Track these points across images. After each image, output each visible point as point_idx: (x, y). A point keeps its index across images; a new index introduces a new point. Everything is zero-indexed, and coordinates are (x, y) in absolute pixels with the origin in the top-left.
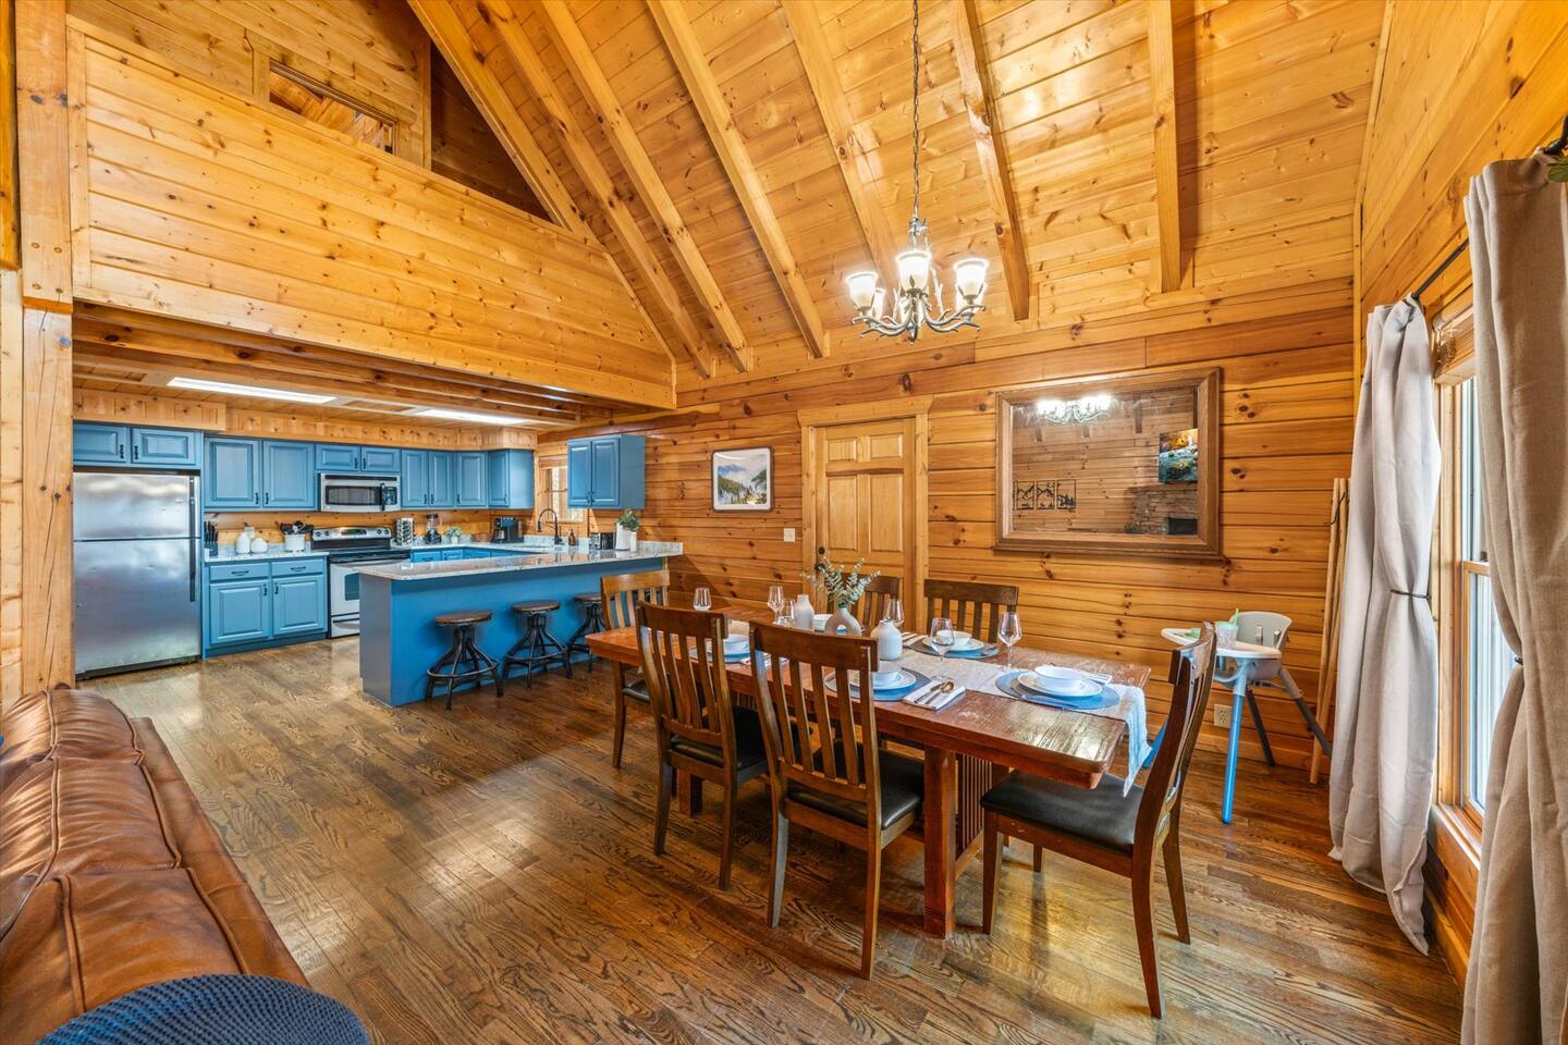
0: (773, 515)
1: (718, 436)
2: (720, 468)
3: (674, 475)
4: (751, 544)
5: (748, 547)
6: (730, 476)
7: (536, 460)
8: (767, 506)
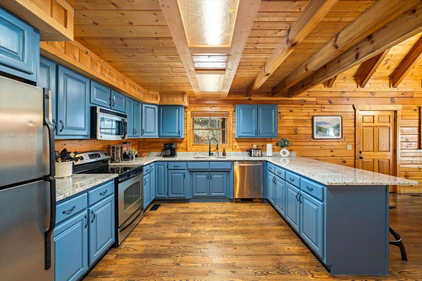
0: (342, 140)
1: (315, 110)
2: (317, 123)
3: (291, 124)
4: (332, 151)
5: (330, 152)
6: (322, 126)
7: (189, 113)
8: (340, 137)
